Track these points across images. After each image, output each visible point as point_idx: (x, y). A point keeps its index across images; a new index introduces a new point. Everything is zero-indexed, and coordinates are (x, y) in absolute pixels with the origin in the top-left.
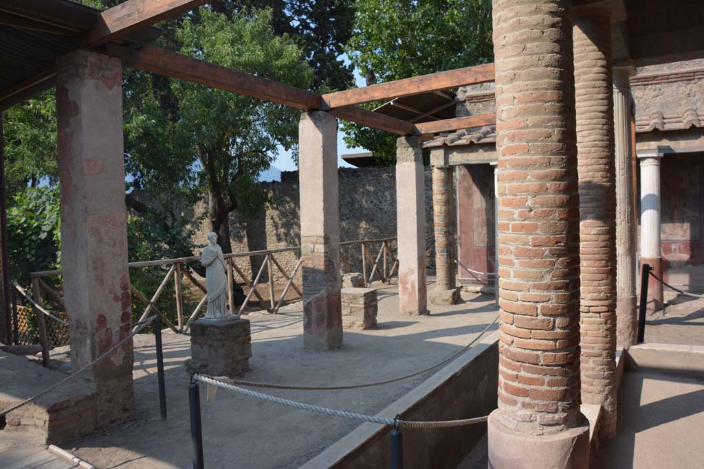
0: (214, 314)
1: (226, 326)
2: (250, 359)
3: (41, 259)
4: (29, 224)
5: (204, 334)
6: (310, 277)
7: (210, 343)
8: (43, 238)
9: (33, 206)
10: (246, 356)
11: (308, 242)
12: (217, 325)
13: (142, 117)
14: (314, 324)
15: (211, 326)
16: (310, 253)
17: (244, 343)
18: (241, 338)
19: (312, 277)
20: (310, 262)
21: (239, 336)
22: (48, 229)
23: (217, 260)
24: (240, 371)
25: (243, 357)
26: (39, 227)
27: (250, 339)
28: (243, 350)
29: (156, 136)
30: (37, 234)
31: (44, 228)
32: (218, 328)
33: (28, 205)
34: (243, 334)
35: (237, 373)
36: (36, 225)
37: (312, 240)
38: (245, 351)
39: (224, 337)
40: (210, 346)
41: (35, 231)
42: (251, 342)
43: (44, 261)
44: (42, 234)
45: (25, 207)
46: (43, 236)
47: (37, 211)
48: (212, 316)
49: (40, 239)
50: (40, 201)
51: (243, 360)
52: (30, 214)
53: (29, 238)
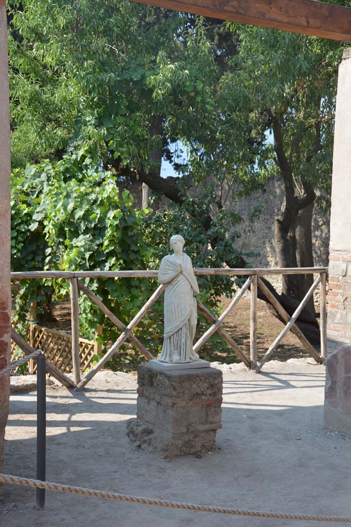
0: (170, 356)
1: (180, 377)
2: (218, 431)
3: (30, 258)
4: (19, 210)
5: (152, 385)
6: (338, 316)
7: (158, 398)
8: (33, 230)
9: (29, 187)
10: (213, 426)
11: (338, 260)
12: (168, 373)
13: (171, 66)
14: (339, 392)
15: (161, 373)
16: (341, 278)
17: (209, 406)
18: (203, 397)
19: (342, 315)
20: (341, 291)
21: (203, 394)
22: (40, 219)
23: (181, 277)
24: (199, 449)
25: (206, 427)
26: (29, 215)
27: (220, 401)
28: (207, 416)
29: (193, 94)
30: (28, 223)
31: (34, 217)
32: (169, 378)
33: (23, 185)
34: (209, 392)
35: (193, 450)
36: (25, 212)
37: (345, 256)
38: (210, 419)
39: (175, 393)
40: (158, 403)
41: (25, 219)
42: (223, 405)
43: (33, 259)
44: (32, 225)
45: (18, 187)
46: (34, 227)
47: (33, 193)
48: (167, 360)
49: (29, 230)
50: (37, 180)
51: (205, 431)
52: (23, 197)
53: (17, 228)
